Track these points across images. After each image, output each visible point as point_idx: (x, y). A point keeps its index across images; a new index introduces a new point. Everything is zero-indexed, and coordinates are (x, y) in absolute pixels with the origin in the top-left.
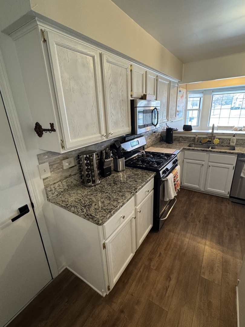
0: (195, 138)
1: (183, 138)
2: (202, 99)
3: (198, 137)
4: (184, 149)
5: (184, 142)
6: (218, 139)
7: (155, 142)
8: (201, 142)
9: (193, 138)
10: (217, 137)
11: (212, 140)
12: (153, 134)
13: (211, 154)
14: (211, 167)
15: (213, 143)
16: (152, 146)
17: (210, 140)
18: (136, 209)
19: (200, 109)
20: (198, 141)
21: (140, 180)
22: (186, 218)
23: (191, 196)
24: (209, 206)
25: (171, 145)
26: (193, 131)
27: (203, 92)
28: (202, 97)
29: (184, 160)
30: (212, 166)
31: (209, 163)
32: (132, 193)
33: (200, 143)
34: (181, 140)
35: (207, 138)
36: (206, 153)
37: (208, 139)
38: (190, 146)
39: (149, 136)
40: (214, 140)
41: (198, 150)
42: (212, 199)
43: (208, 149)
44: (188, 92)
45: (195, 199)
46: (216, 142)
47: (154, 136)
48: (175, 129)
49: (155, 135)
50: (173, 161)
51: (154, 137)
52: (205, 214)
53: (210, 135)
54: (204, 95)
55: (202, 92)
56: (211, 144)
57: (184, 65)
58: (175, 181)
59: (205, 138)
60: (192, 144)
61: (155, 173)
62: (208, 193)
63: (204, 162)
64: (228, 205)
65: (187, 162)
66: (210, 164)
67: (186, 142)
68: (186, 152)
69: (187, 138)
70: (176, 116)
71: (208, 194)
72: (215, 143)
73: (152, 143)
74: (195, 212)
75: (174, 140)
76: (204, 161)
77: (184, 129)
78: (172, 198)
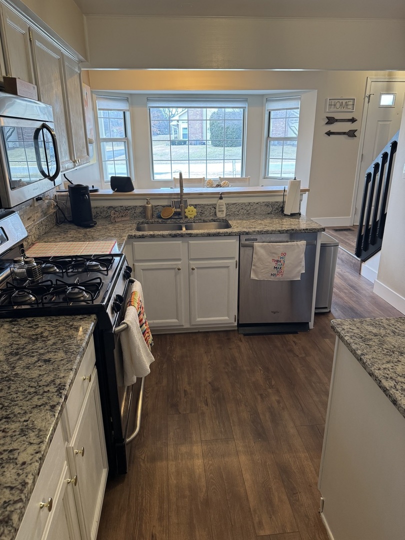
0: (145, 208)
1: (117, 209)
2: (128, 114)
3: (152, 206)
4: (130, 237)
5: (123, 219)
6: (192, 207)
7: (44, 227)
8: (159, 217)
9: (142, 209)
10: (189, 202)
11: (181, 210)
12: (36, 204)
13: (192, 242)
14: (196, 269)
15: (186, 217)
16: (39, 239)
17: (179, 210)
18: (67, 450)
19: (127, 140)
20: (152, 215)
21: (61, 354)
22: (175, 406)
23: (168, 348)
24: (209, 357)
25: (92, 230)
26: (136, 191)
27: (127, 100)
28: (128, 110)
29: (136, 264)
30: (197, 268)
31: (191, 262)
32: (53, 407)
33: (160, 220)
34: (113, 215)
35: (171, 206)
36: (180, 242)
37: (174, 210)
38: (139, 229)
39: (25, 212)
40: (186, 210)
41: (163, 236)
42: (209, 339)
43: (178, 232)
44: (95, 96)
45: (178, 352)
46: (190, 213)
47: (40, 210)
48: (91, 188)
49: (40, 206)
50: (122, 272)
51: (39, 214)
52: (209, 380)
53: (176, 200)
54: (132, 105)
55: (127, 98)
56: (182, 218)
57: (85, 18)
58: (142, 323)
59: (167, 206)
60: (142, 223)
61: (94, 316)
62: (197, 331)
63: (179, 263)
64: (240, 343)
65: (143, 270)
66: (194, 264)
67: (126, 219)
68: (137, 244)
69: (127, 209)
70: (88, 154)
71: (199, 332)
72: (189, 216)
73: (38, 233)
74: (189, 384)
75: (96, 217)
76: (179, 260)
77: (113, 188)
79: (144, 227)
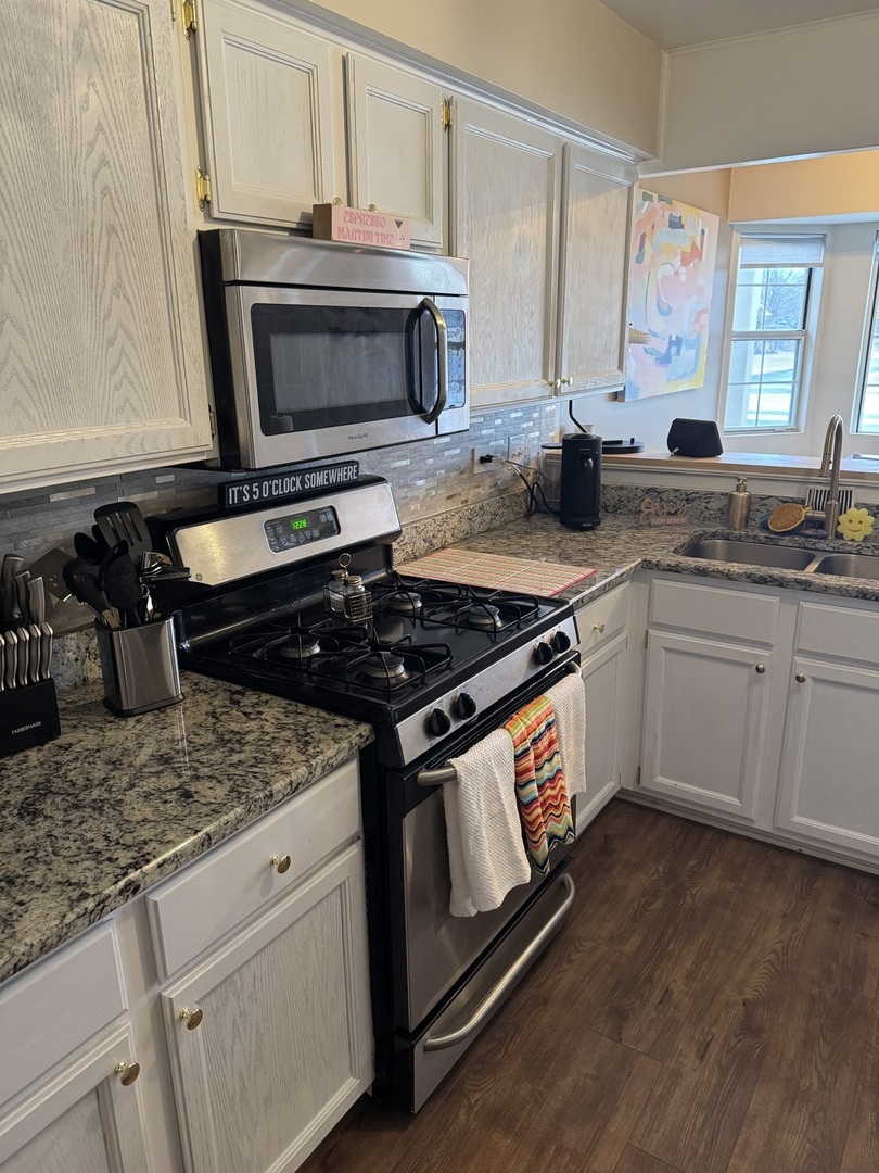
0: (730, 497)
1: (664, 496)
2: (818, 274)
3: (749, 497)
4: (647, 565)
5: (669, 521)
6: (864, 511)
7: (487, 518)
8: (765, 527)
9: (725, 501)
10: (859, 496)
11: (828, 514)
12: (479, 469)
13: (811, 606)
14: (809, 682)
15: (839, 536)
16: (467, 540)
17: (820, 514)
19: (806, 335)
20: (747, 519)
23: (692, 863)
24: (788, 933)
25: (579, 536)
26: (725, 458)
27: (823, 239)
28: (821, 265)
29: (652, 632)
30: (815, 679)
31: (799, 660)
33: (762, 535)
34: (645, 507)
35: (803, 502)
36: (775, 600)
37: (807, 512)
38: (694, 549)
39: (443, 483)
40: (842, 518)
41: (729, 576)
42: (819, 884)
43: (790, 574)
44: (736, 236)
45: (712, 883)
46: (855, 525)
47: (488, 481)
48: (626, 445)
49: (491, 474)
50: (535, 643)
51: (484, 491)
52: (749, 994)
53: (821, 488)
54: (832, 251)
55: (821, 236)
56: (825, 538)
57: (666, 56)
58: (526, 777)
59: (794, 501)
60: (714, 536)
61: (365, 729)
62: (796, 848)
63: (765, 653)
65: (667, 650)
66: (804, 666)
67: (676, 520)
68: (663, 585)
69: (689, 498)
70: (620, 367)
71: (799, 854)
72: (848, 535)
73: (465, 526)
75: (616, 510)
76: (766, 646)
77: (672, 443)
78: (492, 899)
79: (715, 545)
